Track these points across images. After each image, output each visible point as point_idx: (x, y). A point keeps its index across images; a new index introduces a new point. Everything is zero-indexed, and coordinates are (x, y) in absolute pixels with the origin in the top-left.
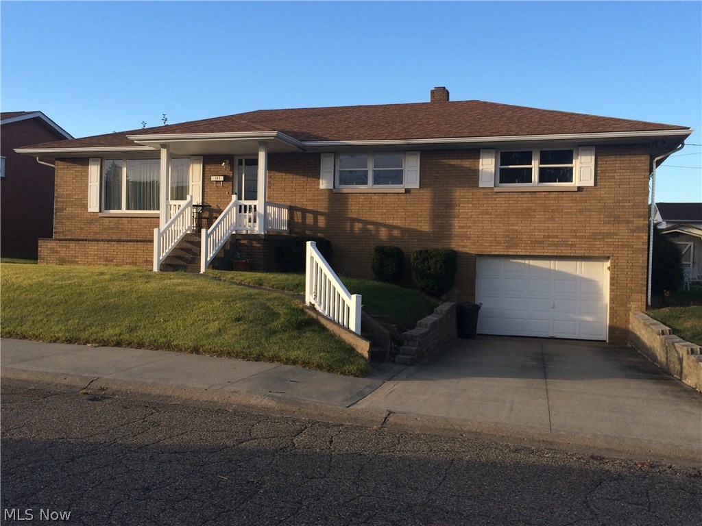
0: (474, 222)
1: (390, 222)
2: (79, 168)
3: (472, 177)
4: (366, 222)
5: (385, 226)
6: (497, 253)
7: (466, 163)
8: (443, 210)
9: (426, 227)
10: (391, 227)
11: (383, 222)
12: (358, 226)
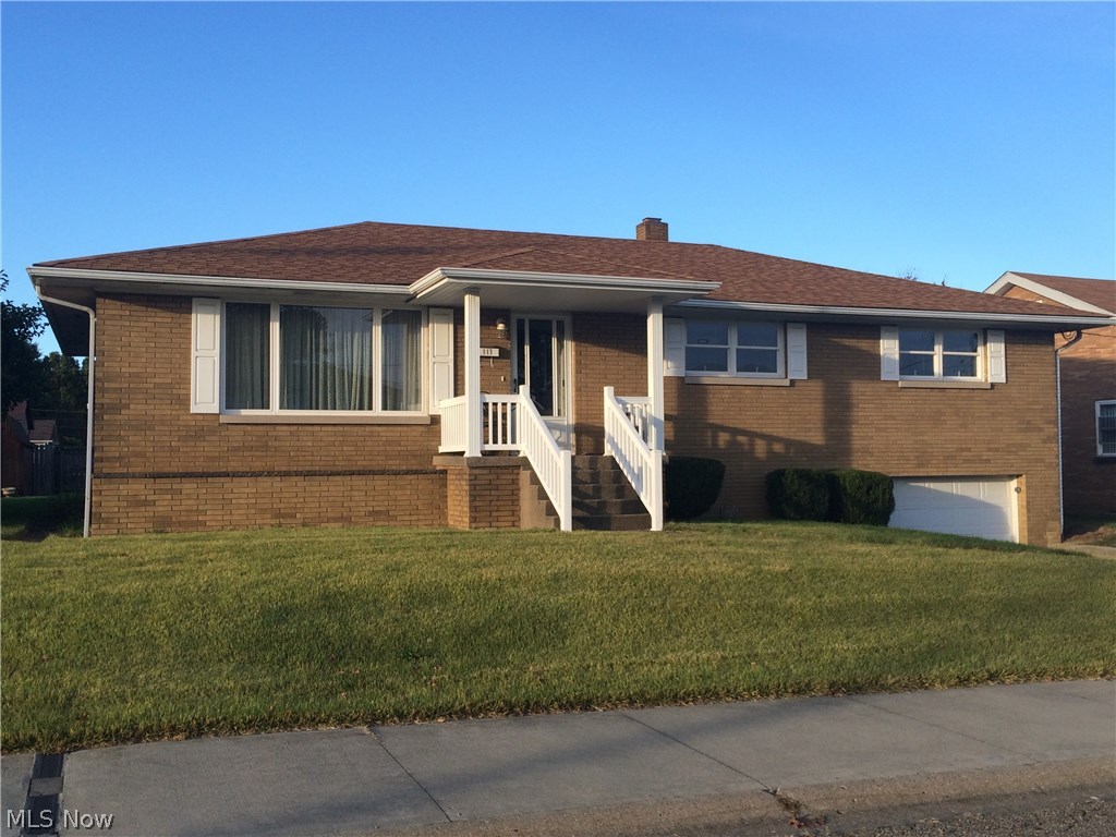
0: (878, 430)
1: (767, 430)
2: (164, 318)
3: (872, 364)
4: (735, 431)
5: (763, 436)
6: (906, 474)
7: (864, 344)
8: (838, 413)
9: (816, 437)
10: (770, 439)
11: (758, 430)
12: (723, 438)
